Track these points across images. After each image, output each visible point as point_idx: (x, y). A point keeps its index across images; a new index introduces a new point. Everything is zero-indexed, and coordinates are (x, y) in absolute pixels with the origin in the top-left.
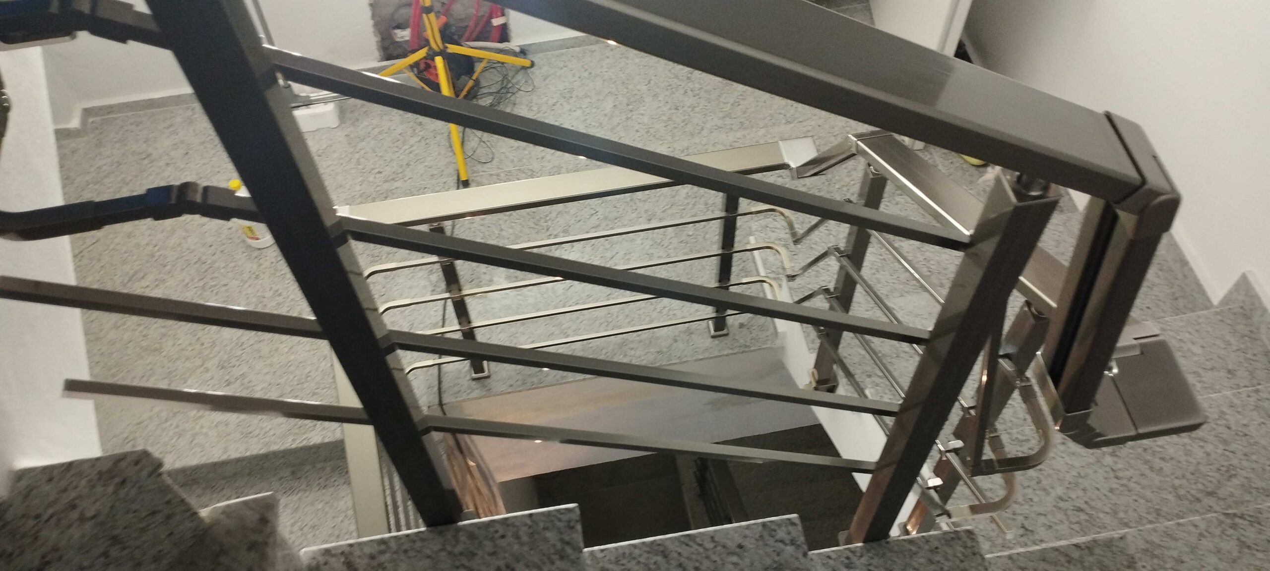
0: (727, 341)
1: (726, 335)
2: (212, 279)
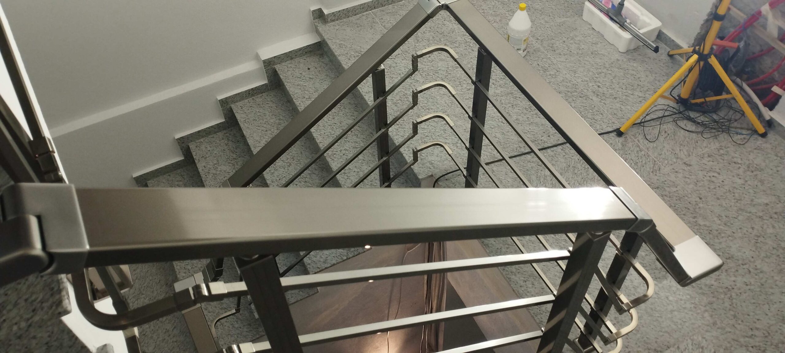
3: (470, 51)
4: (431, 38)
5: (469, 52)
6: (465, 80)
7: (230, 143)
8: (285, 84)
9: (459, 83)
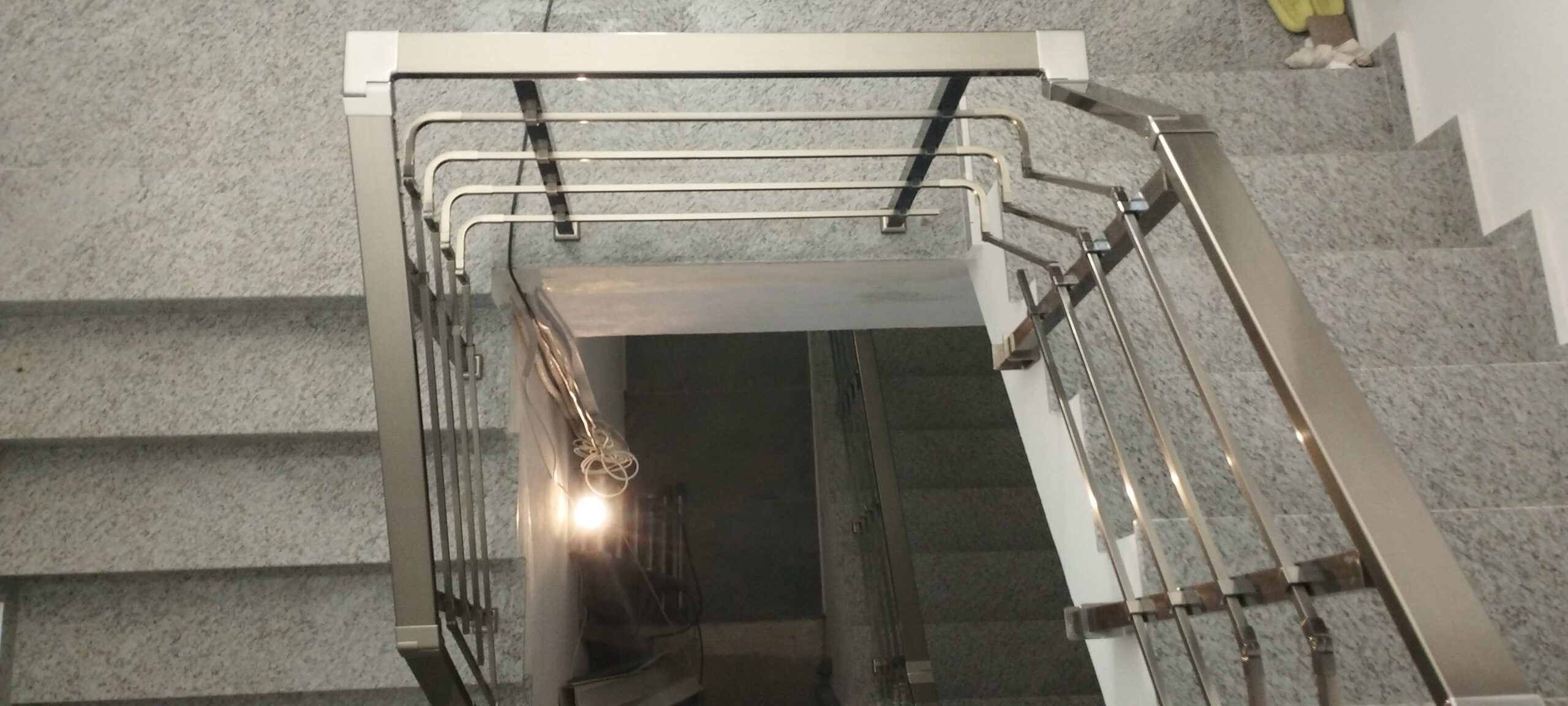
0: (902, 241)
1: (903, 233)
2: (203, 24)
3: (219, 43)
4: (133, 93)
5: (224, 46)
6: (296, 97)
7: (66, 612)
8: (36, 435)
9: (297, 111)
